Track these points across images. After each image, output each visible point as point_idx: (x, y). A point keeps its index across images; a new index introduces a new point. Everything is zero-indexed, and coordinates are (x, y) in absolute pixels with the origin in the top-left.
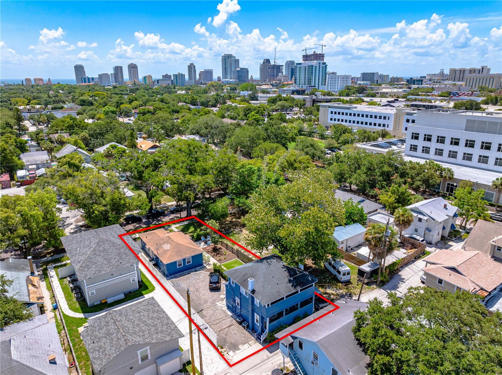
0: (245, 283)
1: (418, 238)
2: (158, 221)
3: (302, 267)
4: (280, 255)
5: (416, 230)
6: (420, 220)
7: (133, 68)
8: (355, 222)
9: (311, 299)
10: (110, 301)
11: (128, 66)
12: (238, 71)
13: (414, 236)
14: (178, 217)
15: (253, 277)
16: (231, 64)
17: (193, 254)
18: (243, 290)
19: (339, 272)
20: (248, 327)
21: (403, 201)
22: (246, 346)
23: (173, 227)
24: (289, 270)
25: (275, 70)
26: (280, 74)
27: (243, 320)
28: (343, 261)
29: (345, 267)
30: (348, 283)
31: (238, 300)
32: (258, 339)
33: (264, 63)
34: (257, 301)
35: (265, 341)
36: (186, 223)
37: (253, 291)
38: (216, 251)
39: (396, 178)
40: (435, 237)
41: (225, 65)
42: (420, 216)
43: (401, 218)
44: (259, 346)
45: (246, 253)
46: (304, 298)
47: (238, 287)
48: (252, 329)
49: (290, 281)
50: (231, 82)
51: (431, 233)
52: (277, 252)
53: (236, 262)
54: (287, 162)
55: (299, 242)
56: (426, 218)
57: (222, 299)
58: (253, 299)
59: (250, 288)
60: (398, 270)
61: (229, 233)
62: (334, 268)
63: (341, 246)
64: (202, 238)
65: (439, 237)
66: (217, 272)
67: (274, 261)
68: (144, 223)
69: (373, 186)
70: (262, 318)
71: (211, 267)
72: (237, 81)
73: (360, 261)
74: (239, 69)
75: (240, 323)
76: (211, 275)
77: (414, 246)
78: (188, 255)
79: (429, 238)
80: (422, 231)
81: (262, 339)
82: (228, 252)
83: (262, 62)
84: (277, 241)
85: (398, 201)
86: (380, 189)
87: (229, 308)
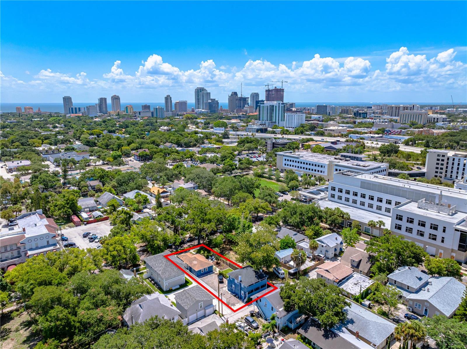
0: (237, 278)
1: (321, 255)
2: (182, 247)
3: (261, 271)
4: (251, 265)
5: (321, 251)
6: (322, 246)
7: (116, 99)
8: (289, 247)
9: (265, 285)
10: (173, 288)
11: (112, 97)
12: (209, 103)
13: (320, 255)
14: (192, 245)
15: (240, 275)
16: (203, 96)
17: (209, 266)
18: (236, 281)
19: (279, 273)
20: (238, 297)
21: (317, 234)
22: (238, 304)
23: (192, 251)
24: (255, 272)
25: (242, 101)
26: (246, 106)
27: (236, 295)
28: (282, 268)
29: (282, 270)
30: (283, 278)
31: (233, 286)
32: (243, 301)
33: (232, 95)
34: (242, 286)
35: (246, 302)
36: (198, 248)
37: (241, 281)
38: (218, 264)
39: (316, 220)
40: (331, 254)
41: (198, 96)
42: (322, 244)
43: (312, 246)
44: (243, 304)
45: (234, 265)
46: (262, 284)
47: (234, 280)
48: (240, 298)
49: (256, 276)
50: (203, 112)
51: (328, 253)
52: (250, 264)
53: (229, 270)
54: (254, 207)
55: (260, 260)
56: (325, 245)
57: (226, 287)
58: (241, 284)
59: (239, 280)
60: (309, 272)
61: (223, 254)
62: (277, 271)
63: (282, 260)
64: (210, 257)
65: (333, 255)
66: (221, 274)
67: (249, 268)
68: (174, 249)
69: (303, 225)
70: (245, 293)
71: (218, 272)
72: (209, 111)
73: (290, 268)
74: (211, 101)
75: (235, 296)
76: (219, 276)
77: (319, 260)
78: (206, 267)
79: (327, 256)
80: (324, 252)
81: (245, 301)
82: (225, 265)
83: (230, 94)
84: (250, 259)
85: (315, 235)
86: (306, 226)
87: (229, 290)
